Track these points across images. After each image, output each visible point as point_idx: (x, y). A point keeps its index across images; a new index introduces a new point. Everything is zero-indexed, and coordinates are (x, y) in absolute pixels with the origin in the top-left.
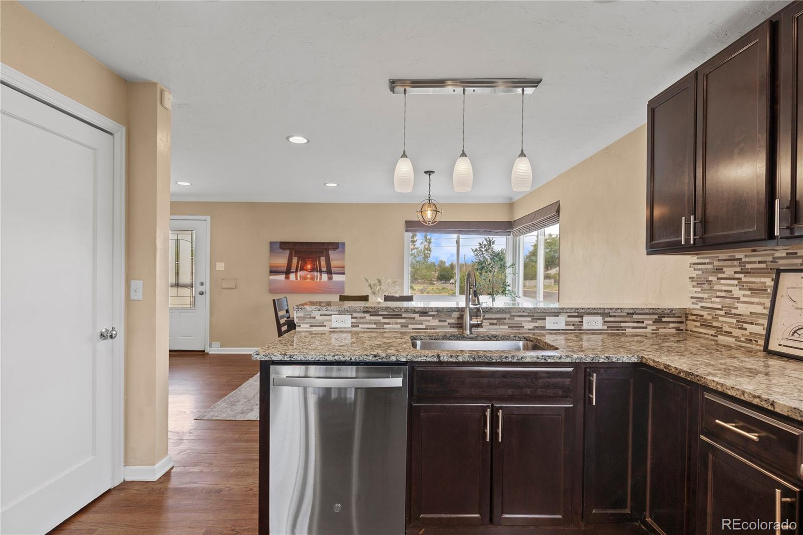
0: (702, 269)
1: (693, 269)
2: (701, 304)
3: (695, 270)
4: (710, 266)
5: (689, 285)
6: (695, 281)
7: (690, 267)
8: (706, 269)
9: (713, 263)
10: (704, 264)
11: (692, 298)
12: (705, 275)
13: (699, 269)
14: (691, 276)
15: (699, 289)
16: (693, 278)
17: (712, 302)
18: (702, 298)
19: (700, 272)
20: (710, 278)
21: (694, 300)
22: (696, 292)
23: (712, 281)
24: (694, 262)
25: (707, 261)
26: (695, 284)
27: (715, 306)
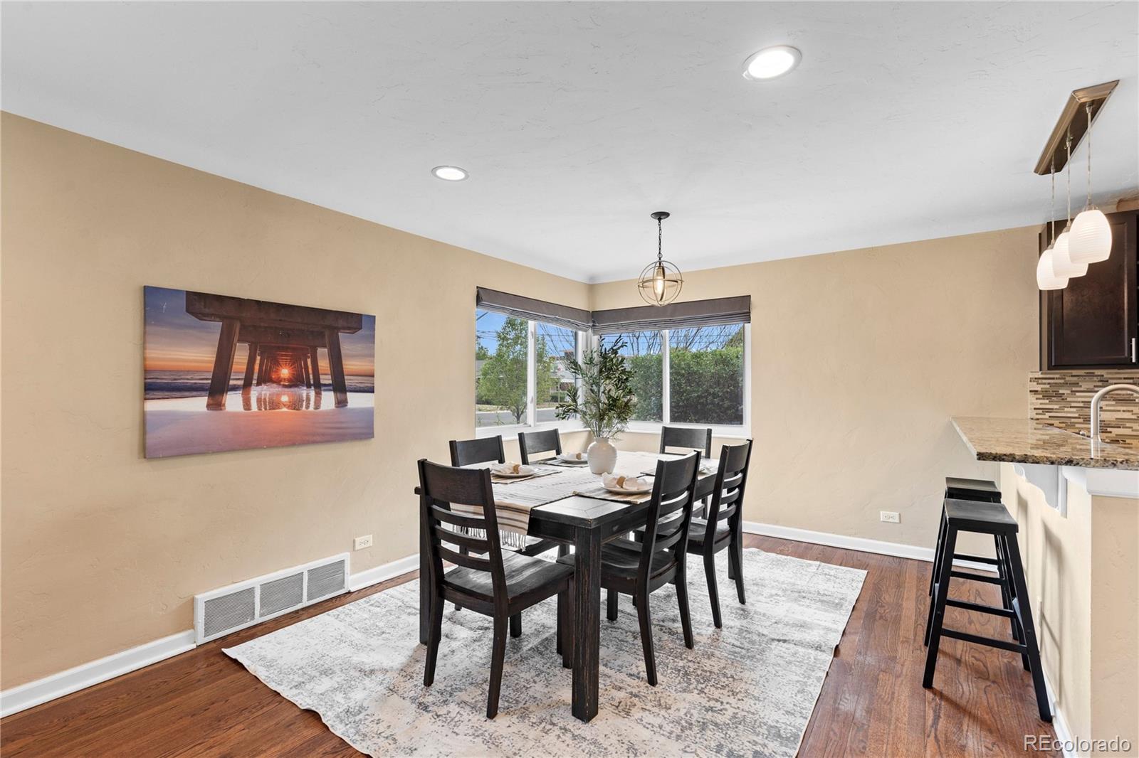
0: (1049, 384)
1: (1035, 383)
2: (1047, 415)
3: (1038, 384)
4: (1062, 381)
5: (1032, 398)
6: (1039, 394)
7: (1031, 381)
8: (1056, 383)
9: (1064, 379)
10: (1053, 379)
11: (1035, 409)
12: (1055, 389)
13: (1045, 384)
14: (1032, 389)
15: (1047, 401)
16: (1037, 391)
17: (1064, 412)
18: (1053, 409)
19: (1048, 386)
20: (1061, 392)
21: (1041, 411)
22: (1041, 404)
23: (1064, 394)
24: (1037, 377)
25: (1057, 376)
26: (1041, 396)
27: (1069, 415)
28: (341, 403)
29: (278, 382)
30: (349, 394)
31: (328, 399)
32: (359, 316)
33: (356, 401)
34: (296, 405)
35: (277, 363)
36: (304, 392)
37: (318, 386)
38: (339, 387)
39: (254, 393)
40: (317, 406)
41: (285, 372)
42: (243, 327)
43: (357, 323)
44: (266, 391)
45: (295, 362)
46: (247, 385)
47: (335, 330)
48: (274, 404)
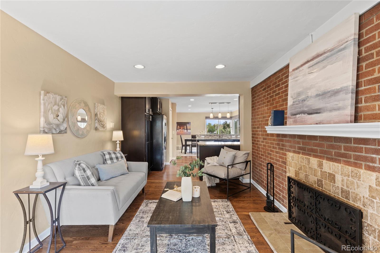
28: (187, 131)
29: (181, 129)
30: (188, 130)
31: (186, 131)
32: (189, 122)
33: (189, 131)
34: (183, 131)
35: (181, 127)
36: (183, 130)
37: (185, 129)
38: (187, 129)
39: (179, 130)
40: (185, 131)
41: (182, 128)
42: (179, 125)
43: (188, 123)
44: (180, 130)
45: (183, 127)
46: (179, 129)
47: (186, 124)
48: (181, 131)
